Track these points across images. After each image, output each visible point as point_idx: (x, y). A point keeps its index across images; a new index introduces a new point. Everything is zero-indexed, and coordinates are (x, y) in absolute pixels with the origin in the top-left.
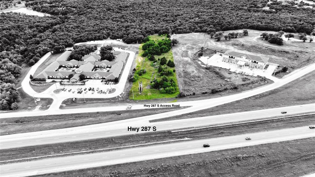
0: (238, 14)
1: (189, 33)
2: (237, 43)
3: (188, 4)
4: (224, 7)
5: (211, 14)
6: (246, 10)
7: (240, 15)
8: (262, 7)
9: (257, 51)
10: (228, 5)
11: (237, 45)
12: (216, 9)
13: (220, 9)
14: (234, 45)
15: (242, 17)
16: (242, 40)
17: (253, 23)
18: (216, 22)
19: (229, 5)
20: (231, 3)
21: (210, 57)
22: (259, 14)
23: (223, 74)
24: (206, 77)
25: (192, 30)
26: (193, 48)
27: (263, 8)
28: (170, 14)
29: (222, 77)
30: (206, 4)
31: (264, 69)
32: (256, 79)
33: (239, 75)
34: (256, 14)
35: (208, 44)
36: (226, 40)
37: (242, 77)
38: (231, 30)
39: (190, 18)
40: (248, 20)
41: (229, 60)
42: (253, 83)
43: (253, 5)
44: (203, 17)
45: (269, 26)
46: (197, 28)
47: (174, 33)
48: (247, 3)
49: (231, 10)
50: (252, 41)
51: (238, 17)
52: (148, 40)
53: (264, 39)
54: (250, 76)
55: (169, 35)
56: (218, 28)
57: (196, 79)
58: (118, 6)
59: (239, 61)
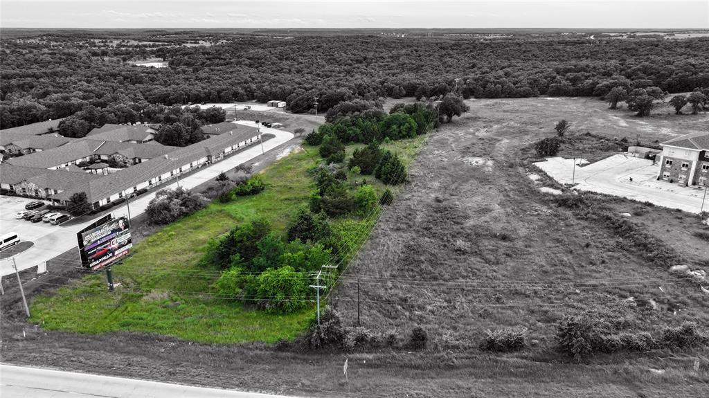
21: (592, 161)
24: (549, 244)
25: (540, 88)
26: (523, 132)
29: (653, 254)
35: (593, 122)
36: (679, 113)
41: (697, 172)
46: (559, 82)
57: (487, 244)
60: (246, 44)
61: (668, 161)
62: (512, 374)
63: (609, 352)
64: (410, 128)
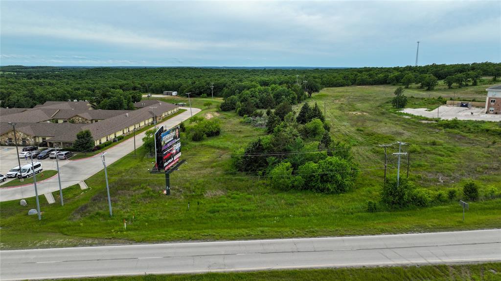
21: (432, 109)
60: (101, 70)
61: (492, 101)
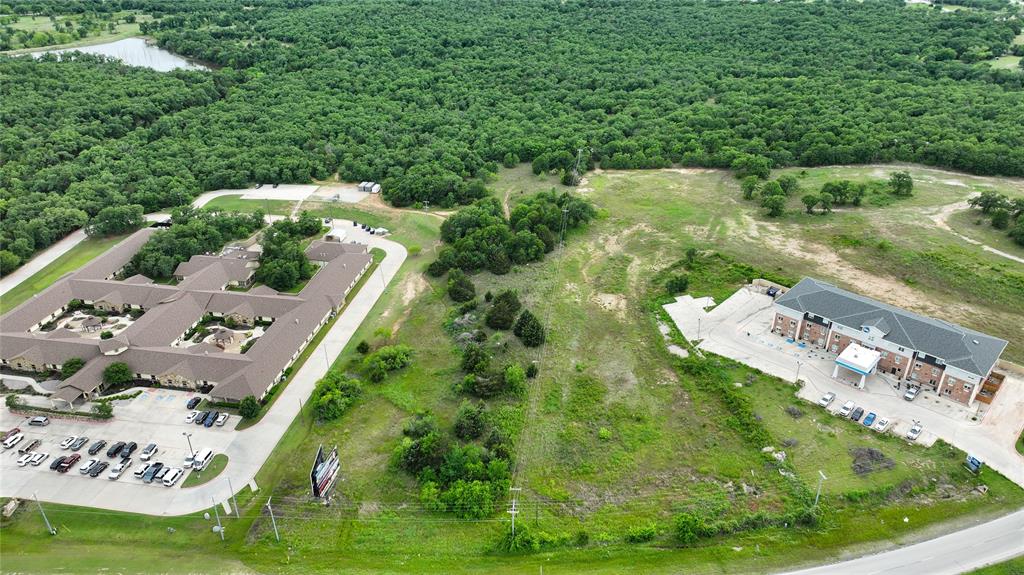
0: (878, 91)
1: (658, 167)
2: (856, 234)
3: (693, 37)
4: (831, 54)
5: (770, 85)
6: (918, 69)
7: (888, 97)
8: (989, 58)
9: (950, 284)
10: (848, 45)
11: (856, 244)
12: (796, 63)
13: (814, 64)
14: (840, 241)
15: (894, 107)
16: (879, 220)
17: (942, 138)
18: (782, 128)
19: (851, 46)
20: (863, 38)
21: (719, 301)
22: (974, 88)
23: (762, 413)
24: (675, 424)
25: (673, 156)
26: (654, 245)
27: (991, 62)
28: (611, 77)
29: (751, 434)
30: (762, 39)
31: (978, 398)
32: (929, 464)
33: (838, 430)
34: (959, 91)
35: (724, 227)
36: (810, 212)
37: (855, 440)
38: (840, 164)
39: (681, 101)
40: (919, 123)
41: (802, 328)
42: (906, 489)
43: (950, 50)
44: (732, 96)
45: (1015, 157)
46: (693, 150)
47: (597, 164)
48: (928, 40)
49: (858, 67)
50: (928, 226)
51: (876, 104)
52: (479, 194)
53: (988, 220)
54: (898, 439)
55: (572, 177)
56: (783, 151)
57: (625, 426)
58: (439, 41)
59: (853, 345)
62: (646, 561)
63: (709, 536)
64: (539, 251)
